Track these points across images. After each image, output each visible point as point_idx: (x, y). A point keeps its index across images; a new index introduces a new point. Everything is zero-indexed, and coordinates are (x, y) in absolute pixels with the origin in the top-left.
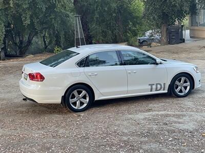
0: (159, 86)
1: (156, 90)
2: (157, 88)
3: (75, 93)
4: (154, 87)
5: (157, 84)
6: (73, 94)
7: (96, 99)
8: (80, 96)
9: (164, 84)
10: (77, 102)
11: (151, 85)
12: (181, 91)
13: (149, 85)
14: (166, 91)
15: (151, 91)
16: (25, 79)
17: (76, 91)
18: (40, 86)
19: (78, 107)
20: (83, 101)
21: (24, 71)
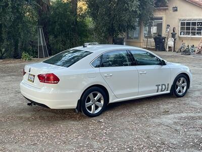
0: (164, 87)
1: (162, 91)
2: (162, 89)
3: (91, 95)
4: (160, 87)
5: (162, 85)
6: (89, 97)
7: (111, 101)
8: (95, 99)
9: (168, 84)
10: (93, 106)
11: (158, 86)
12: (180, 92)
13: (156, 86)
14: (169, 92)
15: (157, 92)
16: (31, 81)
17: (91, 94)
18: (52, 89)
19: (93, 112)
20: (98, 105)
21: (29, 71)
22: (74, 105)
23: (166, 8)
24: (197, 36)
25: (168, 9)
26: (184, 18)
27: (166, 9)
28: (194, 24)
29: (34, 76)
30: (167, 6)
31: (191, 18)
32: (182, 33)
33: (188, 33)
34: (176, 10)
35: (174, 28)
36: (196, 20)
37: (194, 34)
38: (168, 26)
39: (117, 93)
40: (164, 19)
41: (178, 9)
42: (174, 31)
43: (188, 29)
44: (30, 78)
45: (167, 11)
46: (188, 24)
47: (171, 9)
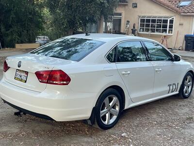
0: (174, 87)
1: (172, 92)
2: (173, 89)
3: (107, 100)
4: (171, 87)
5: (173, 84)
6: (104, 103)
7: (126, 108)
8: (111, 104)
10: (107, 115)
11: (169, 85)
12: (186, 92)
14: (177, 92)
15: (169, 93)
16: (21, 80)
17: (107, 98)
18: (58, 92)
19: (108, 122)
20: (113, 113)
21: (19, 66)
22: (87, 115)
23: (126, 3)
24: (156, 33)
25: (127, 5)
26: (143, 15)
27: (125, 5)
28: (154, 21)
29: (27, 73)
30: (127, 2)
31: (150, 15)
32: (141, 30)
33: (147, 30)
34: (136, 7)
35: (134, 24)
36: (156, 17)
37: (153, 31)
38: (128, 22)
39: (134, 95)
40: (123, 15)
41: (138, 6)
42: (134, 27)
43: (148, 26)
44: (18, 77)
45: (126, 7)
46: (148, 21)
47: (130, 5)
